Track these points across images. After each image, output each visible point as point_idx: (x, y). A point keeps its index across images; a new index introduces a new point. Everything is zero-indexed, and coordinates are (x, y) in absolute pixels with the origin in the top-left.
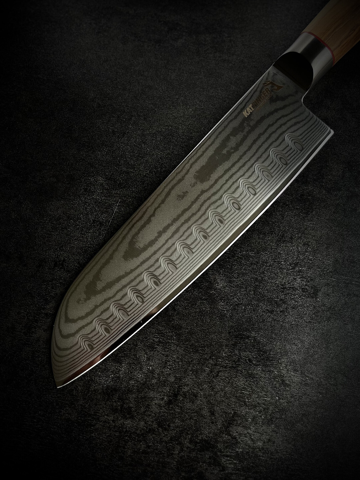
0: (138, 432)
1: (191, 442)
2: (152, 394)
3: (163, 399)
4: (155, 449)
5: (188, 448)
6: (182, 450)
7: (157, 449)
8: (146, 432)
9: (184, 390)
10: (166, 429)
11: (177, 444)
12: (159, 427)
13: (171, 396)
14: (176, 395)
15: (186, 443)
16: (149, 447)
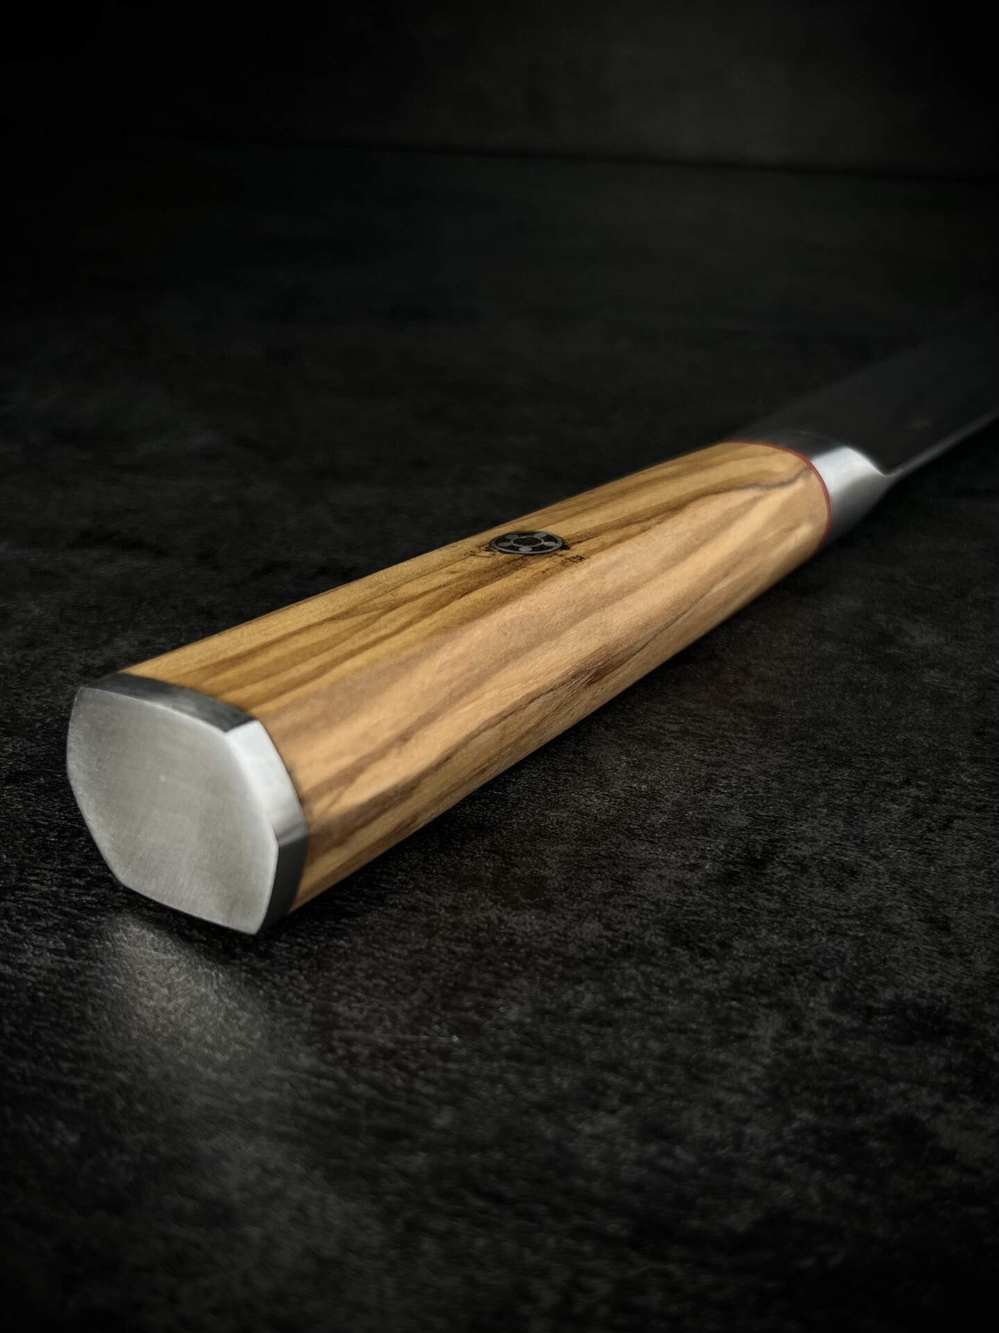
0: (572, 949)
1: (840, 1004)
2: (642, 850)
3: (694, 867)
4: (650, 1013)
5: (824, 1023)
7: (660, 1014)
8: (614, 955)
9: (797, 853)
11: (769, 1006)
12: (676, 944)
13: (734, 863)
14: (757, 863)
15: (819, 1005)
16: (620, 1003)
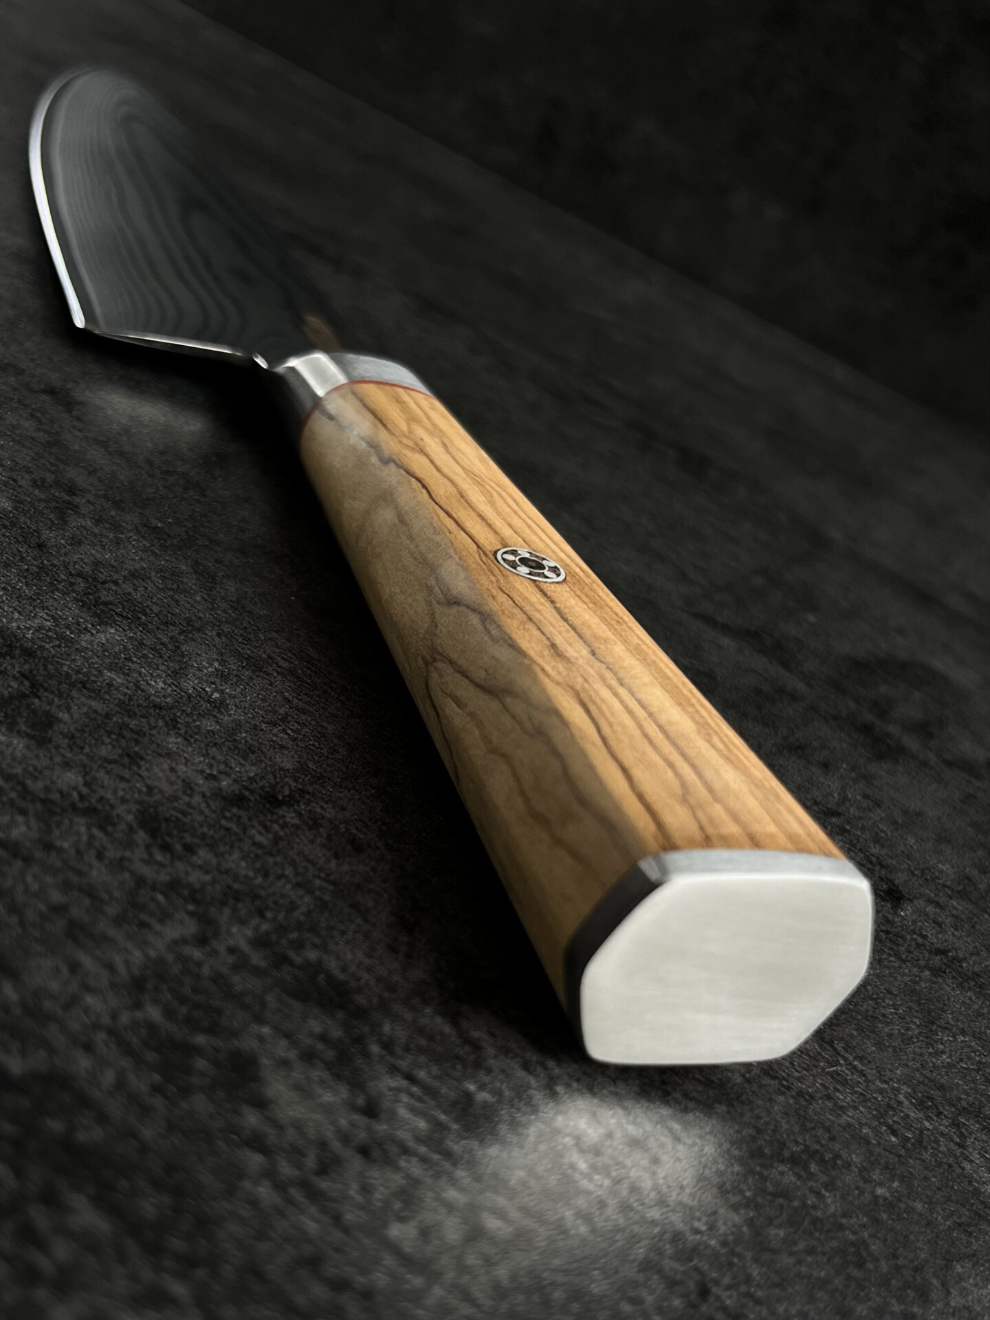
6: (202, 941)
10: (166, 847)
